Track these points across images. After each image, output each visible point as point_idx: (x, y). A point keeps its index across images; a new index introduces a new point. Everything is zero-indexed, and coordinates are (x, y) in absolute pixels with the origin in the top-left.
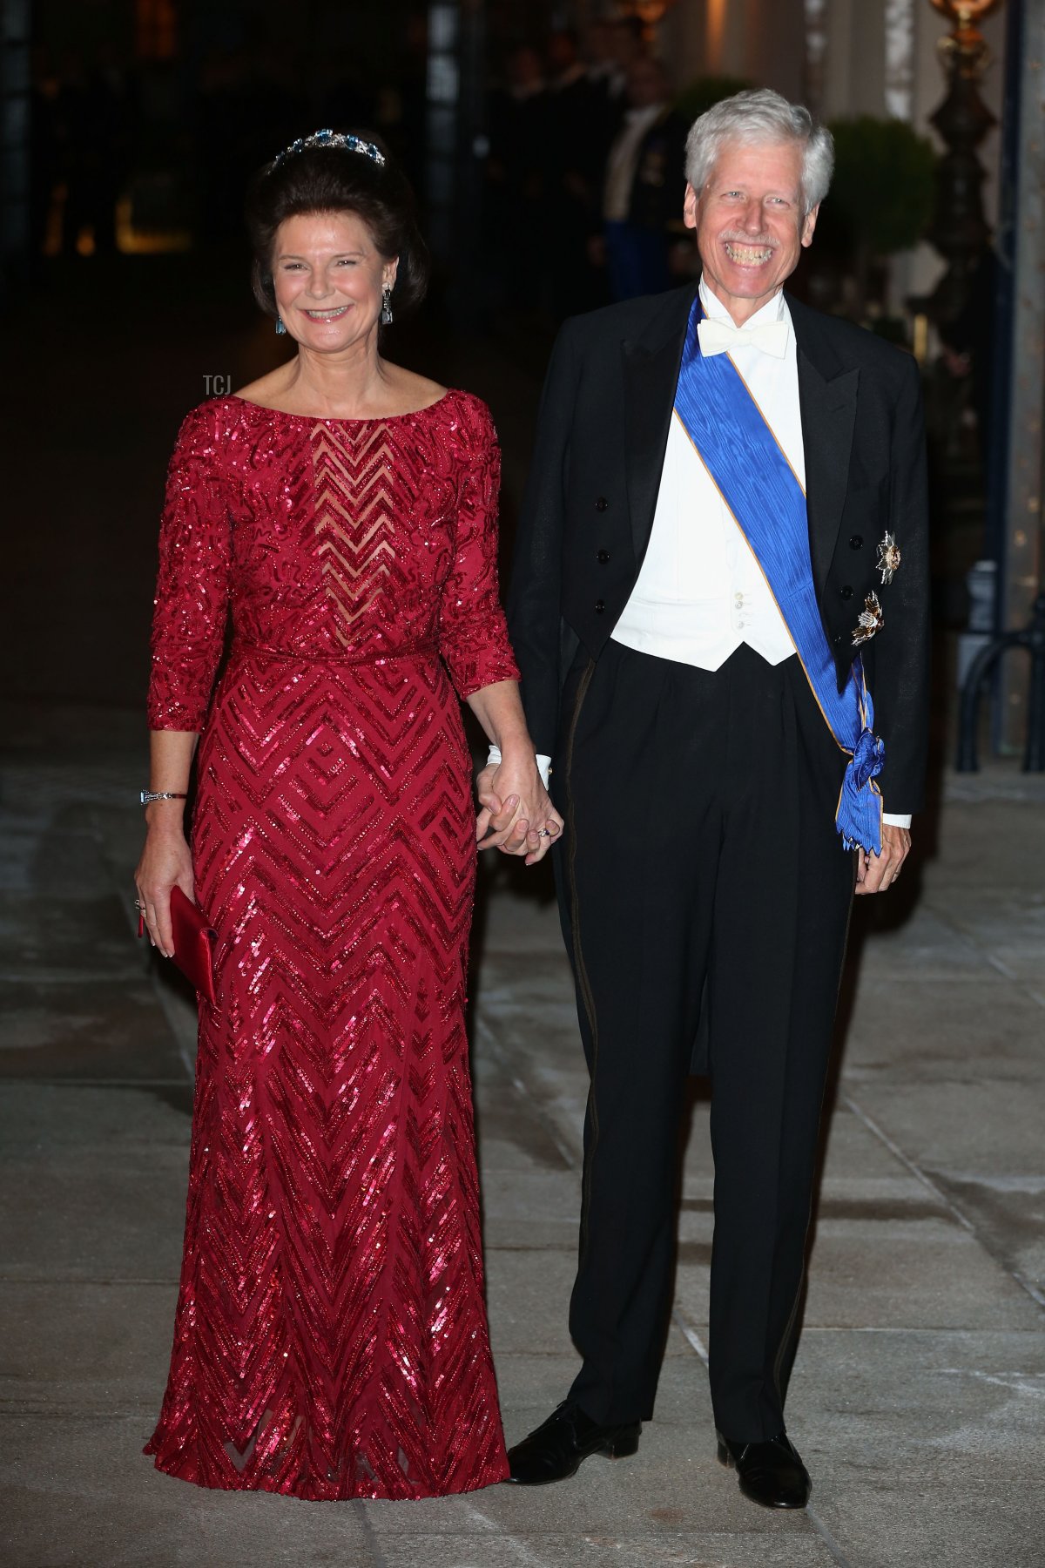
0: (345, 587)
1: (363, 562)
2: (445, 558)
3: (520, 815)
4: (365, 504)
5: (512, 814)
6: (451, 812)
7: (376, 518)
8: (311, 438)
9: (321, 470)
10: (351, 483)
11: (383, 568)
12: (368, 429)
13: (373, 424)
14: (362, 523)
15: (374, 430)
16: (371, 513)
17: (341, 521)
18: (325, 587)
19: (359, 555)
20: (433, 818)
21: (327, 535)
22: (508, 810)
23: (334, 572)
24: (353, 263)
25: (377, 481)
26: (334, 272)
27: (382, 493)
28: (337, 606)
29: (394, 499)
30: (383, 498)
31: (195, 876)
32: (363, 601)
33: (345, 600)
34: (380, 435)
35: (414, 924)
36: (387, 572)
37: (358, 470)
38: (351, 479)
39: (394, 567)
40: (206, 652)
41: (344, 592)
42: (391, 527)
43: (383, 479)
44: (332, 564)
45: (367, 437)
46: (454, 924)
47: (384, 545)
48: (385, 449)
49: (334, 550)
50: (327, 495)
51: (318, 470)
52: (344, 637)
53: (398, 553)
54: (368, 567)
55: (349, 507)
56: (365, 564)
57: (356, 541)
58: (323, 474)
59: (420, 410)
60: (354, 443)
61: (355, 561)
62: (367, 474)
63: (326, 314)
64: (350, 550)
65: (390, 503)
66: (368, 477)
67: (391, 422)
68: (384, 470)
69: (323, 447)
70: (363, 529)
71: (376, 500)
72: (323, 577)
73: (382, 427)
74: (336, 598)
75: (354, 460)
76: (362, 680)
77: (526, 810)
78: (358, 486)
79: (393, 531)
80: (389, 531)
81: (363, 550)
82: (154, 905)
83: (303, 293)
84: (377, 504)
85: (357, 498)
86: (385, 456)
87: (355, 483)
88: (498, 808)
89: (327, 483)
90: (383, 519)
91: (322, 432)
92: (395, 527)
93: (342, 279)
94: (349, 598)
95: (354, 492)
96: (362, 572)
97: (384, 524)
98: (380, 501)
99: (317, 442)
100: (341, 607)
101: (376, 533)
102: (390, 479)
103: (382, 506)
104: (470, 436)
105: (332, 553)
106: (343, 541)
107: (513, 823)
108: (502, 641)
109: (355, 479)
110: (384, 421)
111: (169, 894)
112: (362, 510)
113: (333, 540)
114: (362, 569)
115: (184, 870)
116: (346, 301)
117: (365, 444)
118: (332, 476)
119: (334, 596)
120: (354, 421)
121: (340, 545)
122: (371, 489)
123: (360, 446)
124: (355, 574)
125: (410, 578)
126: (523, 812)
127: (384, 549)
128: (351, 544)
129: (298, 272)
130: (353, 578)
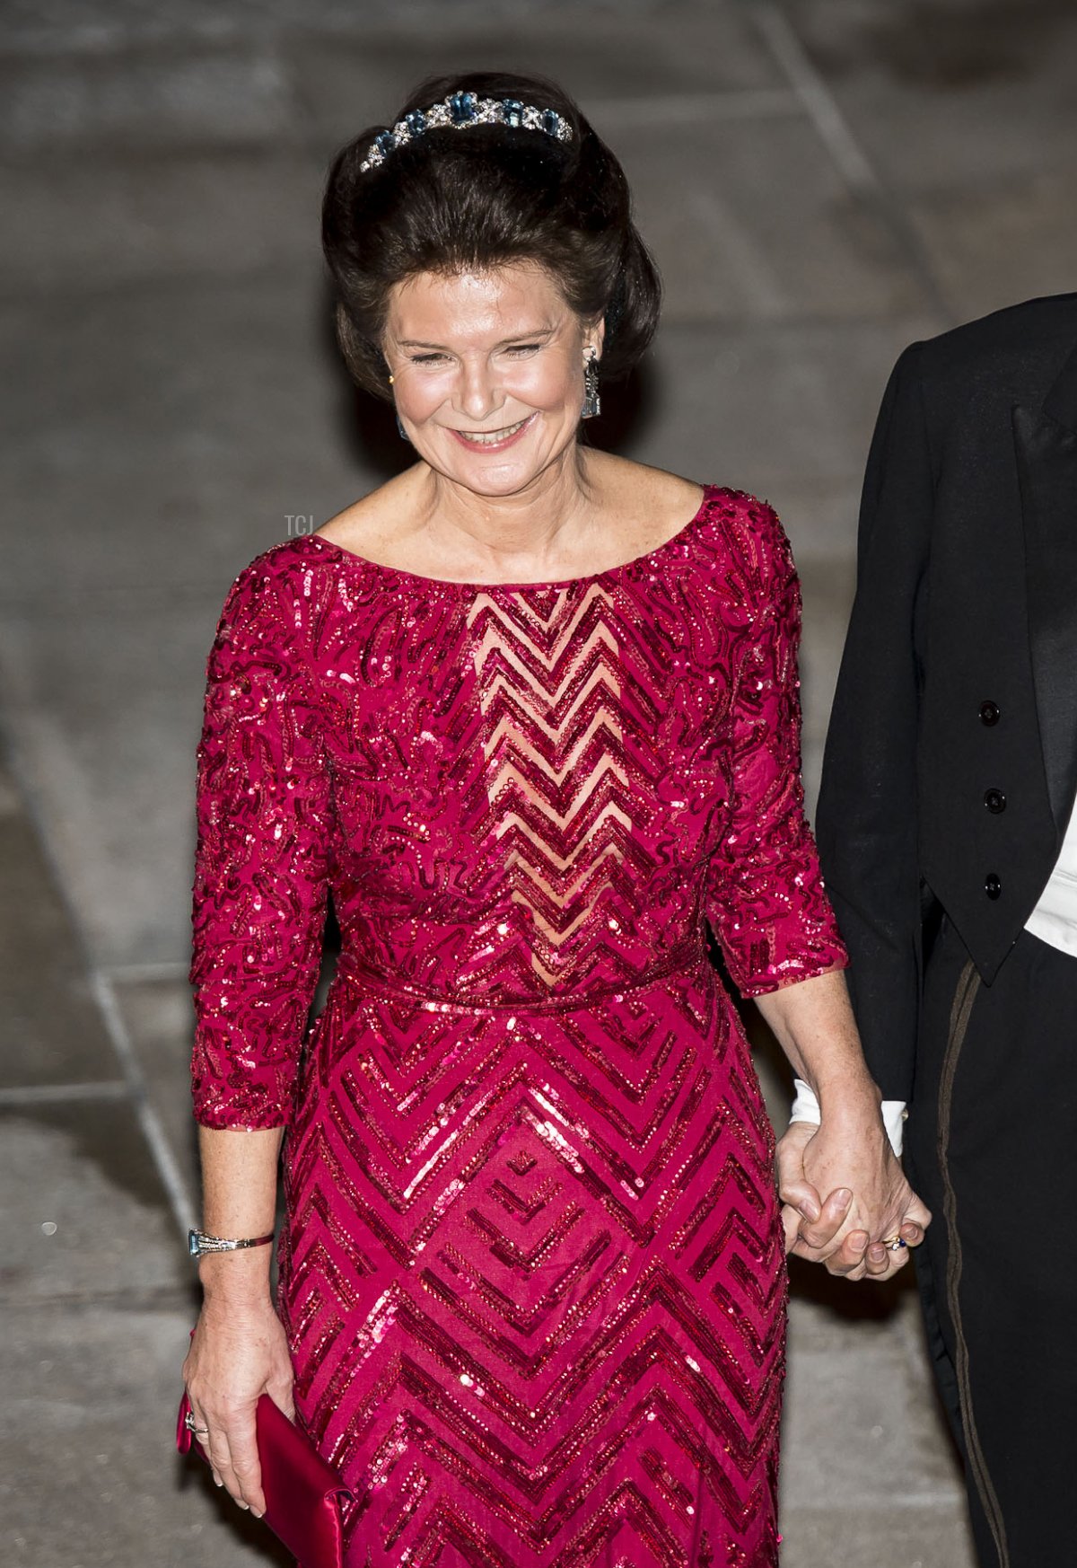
0: (546, 887)
1: (575, 844)
2: (720, 817)
3: (853, 1224)
4: (572, 739)
5: (839, 1222)
6: (744, 1240)
7: (594, 763)
8: (469, 623)
9: (491, 683)
10: (546, 704)
11: (612, 848)
12: (569, 598)
13: (576, 588)
14: (570, 775)
15: (581, 598)
16: (585, 756)
17: (533, 773)
18: (511, 891)
19: (570, 830)
20: (716, 1257)
21: (512, 800)
22: (832, 1211)
23: (522, 863)
24: (535, 347)
25: (592, 693)
26: (502, 364)
27: (603, 717)
28: (532, 921)
29: (623, 723)
30: (604, 725)
31: (295, 1377)
32: (577, 905)
33: (548, 909)
34: (592, 607)
35: (687, 1440)
36: (618, 854)
37: (557, 676)
38: (545, 696)
39: (631, 844)
40: (294, 985)
41: (543, 895)
42: (621, 775)
43: (601, 687)
44: (521, 852)
45: (568, 614)
46: (754, 1428)
47: (612, 809)
48: (601, 632)
49: (523, 826)
50: (505, 726)
51: (485, 682)
52: (549, 971)
53: (638, 819)
54: (585, 850)
55: (545, 746)
56: (581, 846)
57: (561, 807)
58: (494, 690)
59: (658, 546)
60: (545, 626)
61: (561, 842)
62: (574, 682)
63: (490, 437)
64: (552, 824)
65: (618, 732)
66: (574, 688)
67: (606, 580)
68: (602, 673)
69: (492, 639)
70: (570, 786)
71: (593, 728)
72: (507, 876)
73: (595, 590)
74: (528, 904)
75: (549, 657)
76: (582, 1036)
77: (865, 1213)
78: (559, 706)
79: (625, 782)
80: (619, 783)
81: (575, 822)
82: (226, 1433)
83: (448, 403)
84: (595, 736)
85: (557, 728)
86: (602, 643)
87: (553, 701)
88: (815, 1211)
89: (502, 705)
90: (606, 761)
91: (487, 612)
92: (628, 773)
93: (517, 376)
94: (554, 905)
95: (552, 719)
96: (576, 861)
97: (609, 771)
98: (599, 730)
99: (479, 631)
100: (540, 921)
101: (595, 790)
102: (615, 687)
103: (603, 738)
104: (748, 583)
105: (519, 833)
106: (539, 812)
107: (840, 1235)
108: (813, 897)
109: (552, 694)
110: (596, 579)
111: (254, 1415)
112: (568, 749)
113: (520, 810)
114: (576, 852)
115: (276, 1367)
116: (524, 412)
117: (567, 625)
118: (511, 692)
119: (524, 901)
120: (543, 587)
121: (533, 818)
122: (582, 710)
123: (557, 631)
124: (562, 865)
125: (659, 859)
126: (860, 1217)
127: (611, 818)
128: (552, 814)
129: (435, 365)
130: (559, 871)
